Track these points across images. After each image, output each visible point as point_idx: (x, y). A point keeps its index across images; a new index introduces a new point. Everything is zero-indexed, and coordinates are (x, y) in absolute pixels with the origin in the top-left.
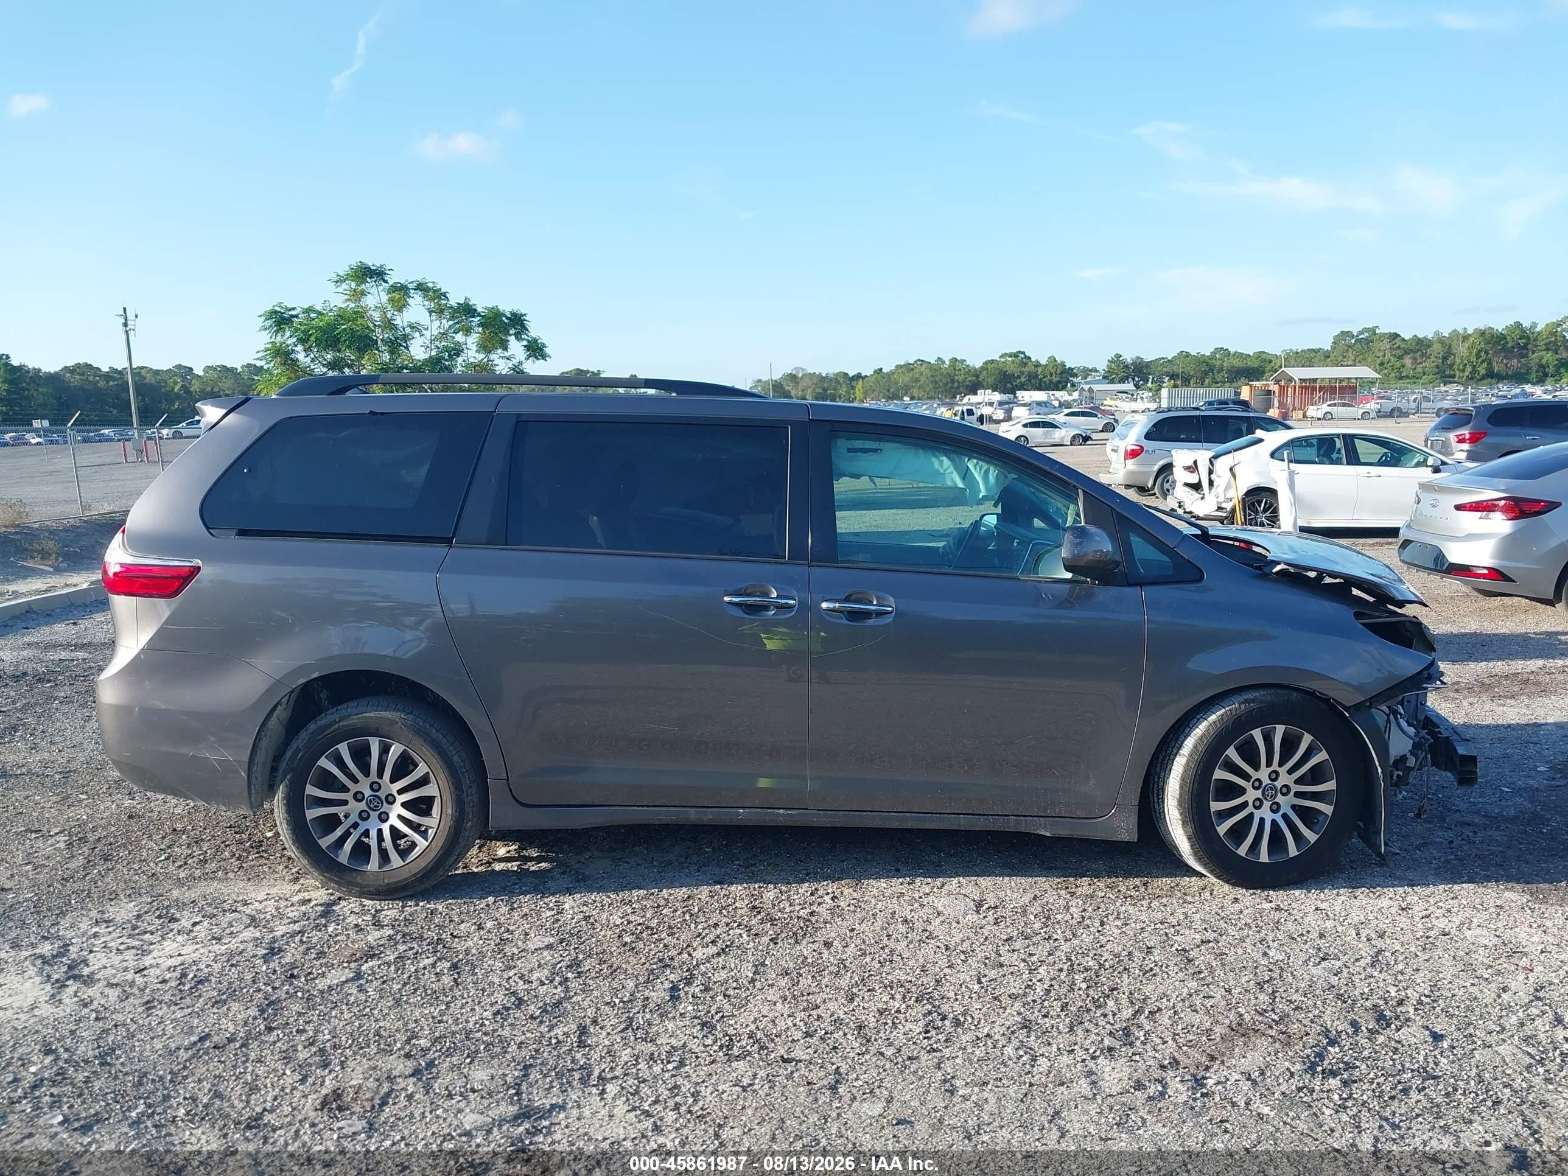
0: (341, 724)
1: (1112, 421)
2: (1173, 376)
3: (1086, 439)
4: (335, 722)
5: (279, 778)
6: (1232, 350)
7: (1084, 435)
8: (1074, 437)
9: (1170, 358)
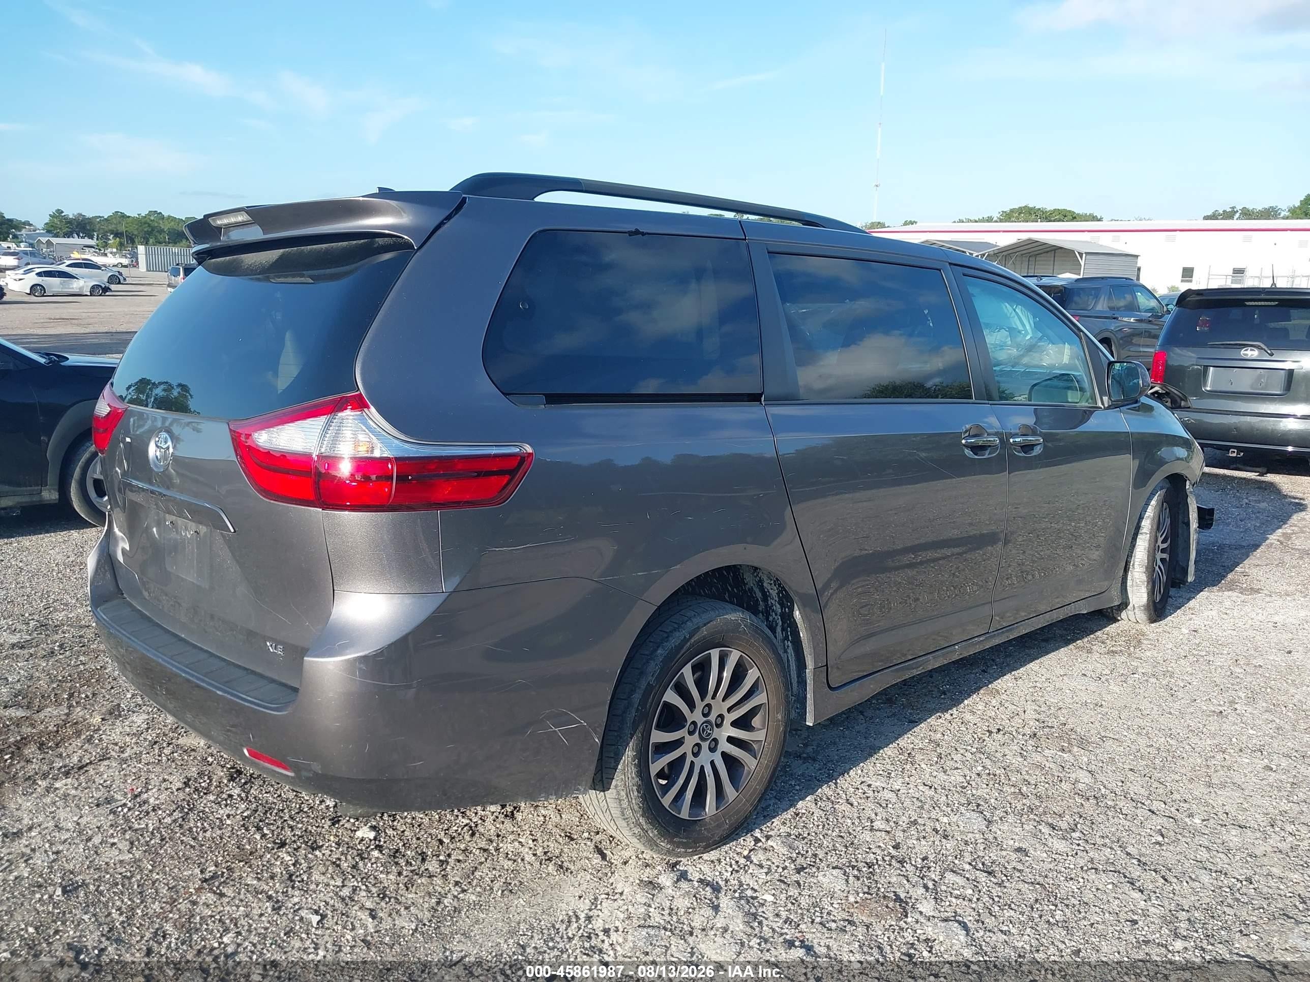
0: (693, 641)
1: (117, 274)
2: (117, 235)
3: (106, 290)
4: (685, 641)
5: (628, 731)
6: (166, 214)
7: (103, 286)
8: (93, 287)
9: (106, 217)
